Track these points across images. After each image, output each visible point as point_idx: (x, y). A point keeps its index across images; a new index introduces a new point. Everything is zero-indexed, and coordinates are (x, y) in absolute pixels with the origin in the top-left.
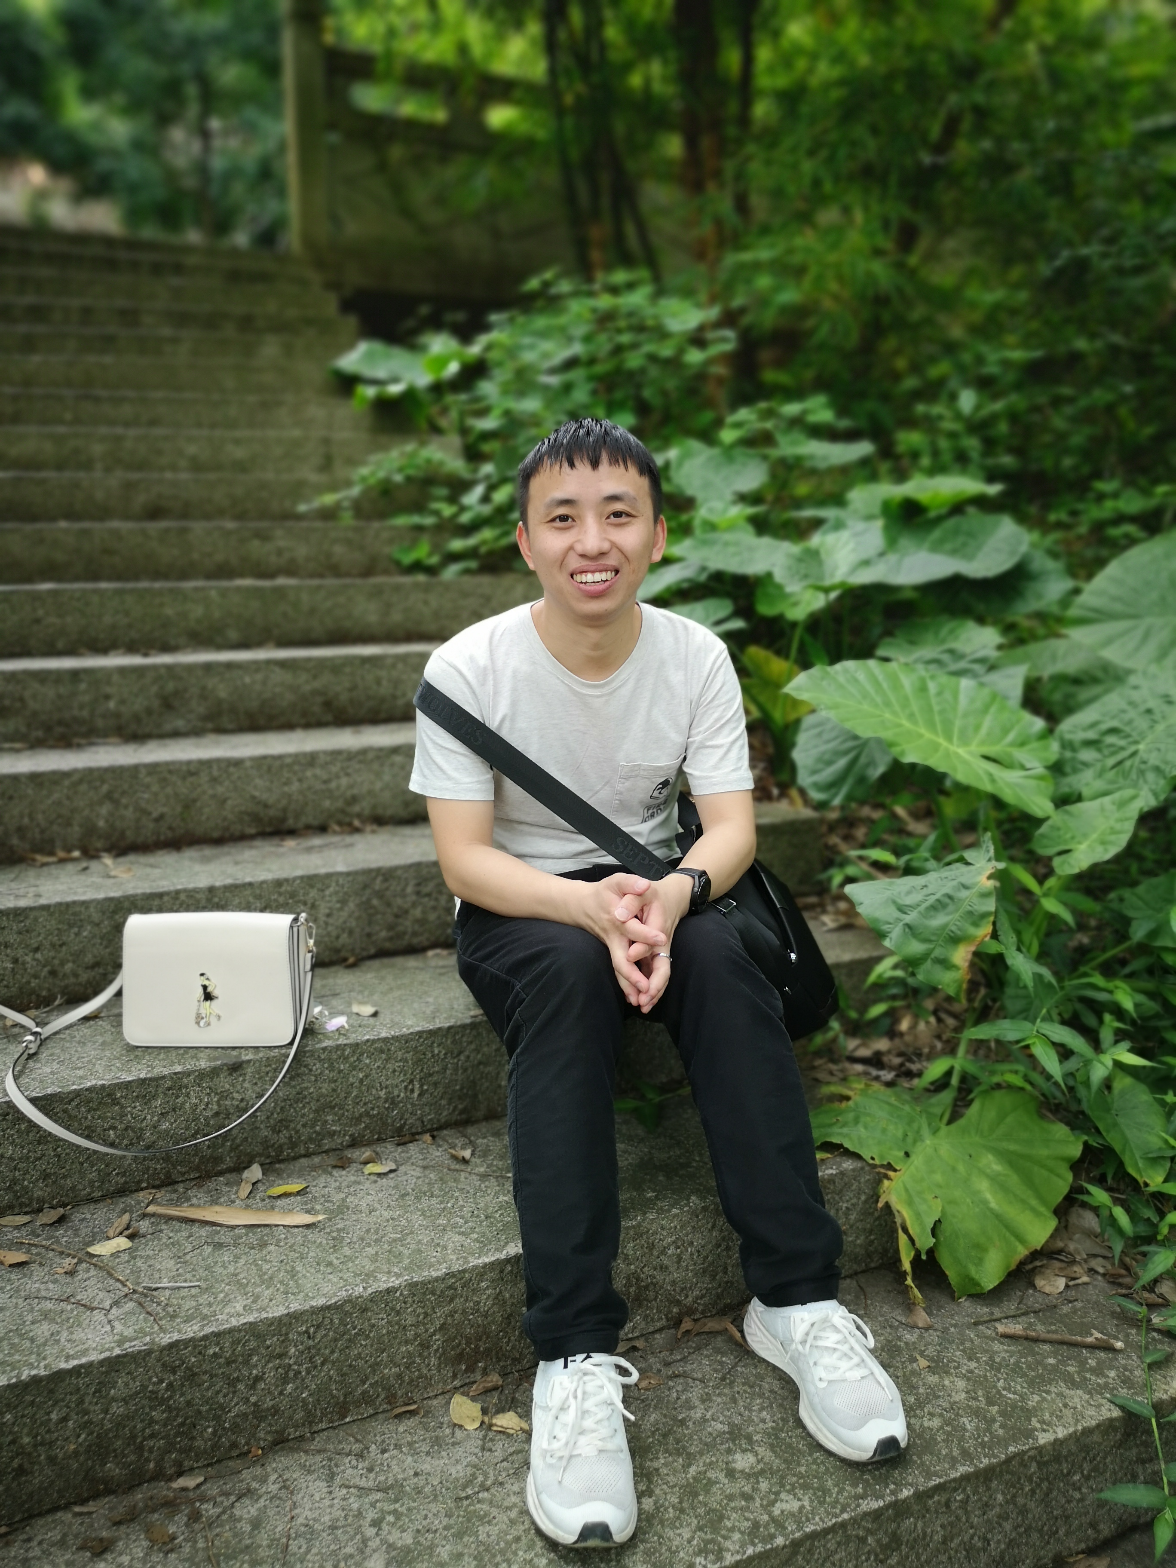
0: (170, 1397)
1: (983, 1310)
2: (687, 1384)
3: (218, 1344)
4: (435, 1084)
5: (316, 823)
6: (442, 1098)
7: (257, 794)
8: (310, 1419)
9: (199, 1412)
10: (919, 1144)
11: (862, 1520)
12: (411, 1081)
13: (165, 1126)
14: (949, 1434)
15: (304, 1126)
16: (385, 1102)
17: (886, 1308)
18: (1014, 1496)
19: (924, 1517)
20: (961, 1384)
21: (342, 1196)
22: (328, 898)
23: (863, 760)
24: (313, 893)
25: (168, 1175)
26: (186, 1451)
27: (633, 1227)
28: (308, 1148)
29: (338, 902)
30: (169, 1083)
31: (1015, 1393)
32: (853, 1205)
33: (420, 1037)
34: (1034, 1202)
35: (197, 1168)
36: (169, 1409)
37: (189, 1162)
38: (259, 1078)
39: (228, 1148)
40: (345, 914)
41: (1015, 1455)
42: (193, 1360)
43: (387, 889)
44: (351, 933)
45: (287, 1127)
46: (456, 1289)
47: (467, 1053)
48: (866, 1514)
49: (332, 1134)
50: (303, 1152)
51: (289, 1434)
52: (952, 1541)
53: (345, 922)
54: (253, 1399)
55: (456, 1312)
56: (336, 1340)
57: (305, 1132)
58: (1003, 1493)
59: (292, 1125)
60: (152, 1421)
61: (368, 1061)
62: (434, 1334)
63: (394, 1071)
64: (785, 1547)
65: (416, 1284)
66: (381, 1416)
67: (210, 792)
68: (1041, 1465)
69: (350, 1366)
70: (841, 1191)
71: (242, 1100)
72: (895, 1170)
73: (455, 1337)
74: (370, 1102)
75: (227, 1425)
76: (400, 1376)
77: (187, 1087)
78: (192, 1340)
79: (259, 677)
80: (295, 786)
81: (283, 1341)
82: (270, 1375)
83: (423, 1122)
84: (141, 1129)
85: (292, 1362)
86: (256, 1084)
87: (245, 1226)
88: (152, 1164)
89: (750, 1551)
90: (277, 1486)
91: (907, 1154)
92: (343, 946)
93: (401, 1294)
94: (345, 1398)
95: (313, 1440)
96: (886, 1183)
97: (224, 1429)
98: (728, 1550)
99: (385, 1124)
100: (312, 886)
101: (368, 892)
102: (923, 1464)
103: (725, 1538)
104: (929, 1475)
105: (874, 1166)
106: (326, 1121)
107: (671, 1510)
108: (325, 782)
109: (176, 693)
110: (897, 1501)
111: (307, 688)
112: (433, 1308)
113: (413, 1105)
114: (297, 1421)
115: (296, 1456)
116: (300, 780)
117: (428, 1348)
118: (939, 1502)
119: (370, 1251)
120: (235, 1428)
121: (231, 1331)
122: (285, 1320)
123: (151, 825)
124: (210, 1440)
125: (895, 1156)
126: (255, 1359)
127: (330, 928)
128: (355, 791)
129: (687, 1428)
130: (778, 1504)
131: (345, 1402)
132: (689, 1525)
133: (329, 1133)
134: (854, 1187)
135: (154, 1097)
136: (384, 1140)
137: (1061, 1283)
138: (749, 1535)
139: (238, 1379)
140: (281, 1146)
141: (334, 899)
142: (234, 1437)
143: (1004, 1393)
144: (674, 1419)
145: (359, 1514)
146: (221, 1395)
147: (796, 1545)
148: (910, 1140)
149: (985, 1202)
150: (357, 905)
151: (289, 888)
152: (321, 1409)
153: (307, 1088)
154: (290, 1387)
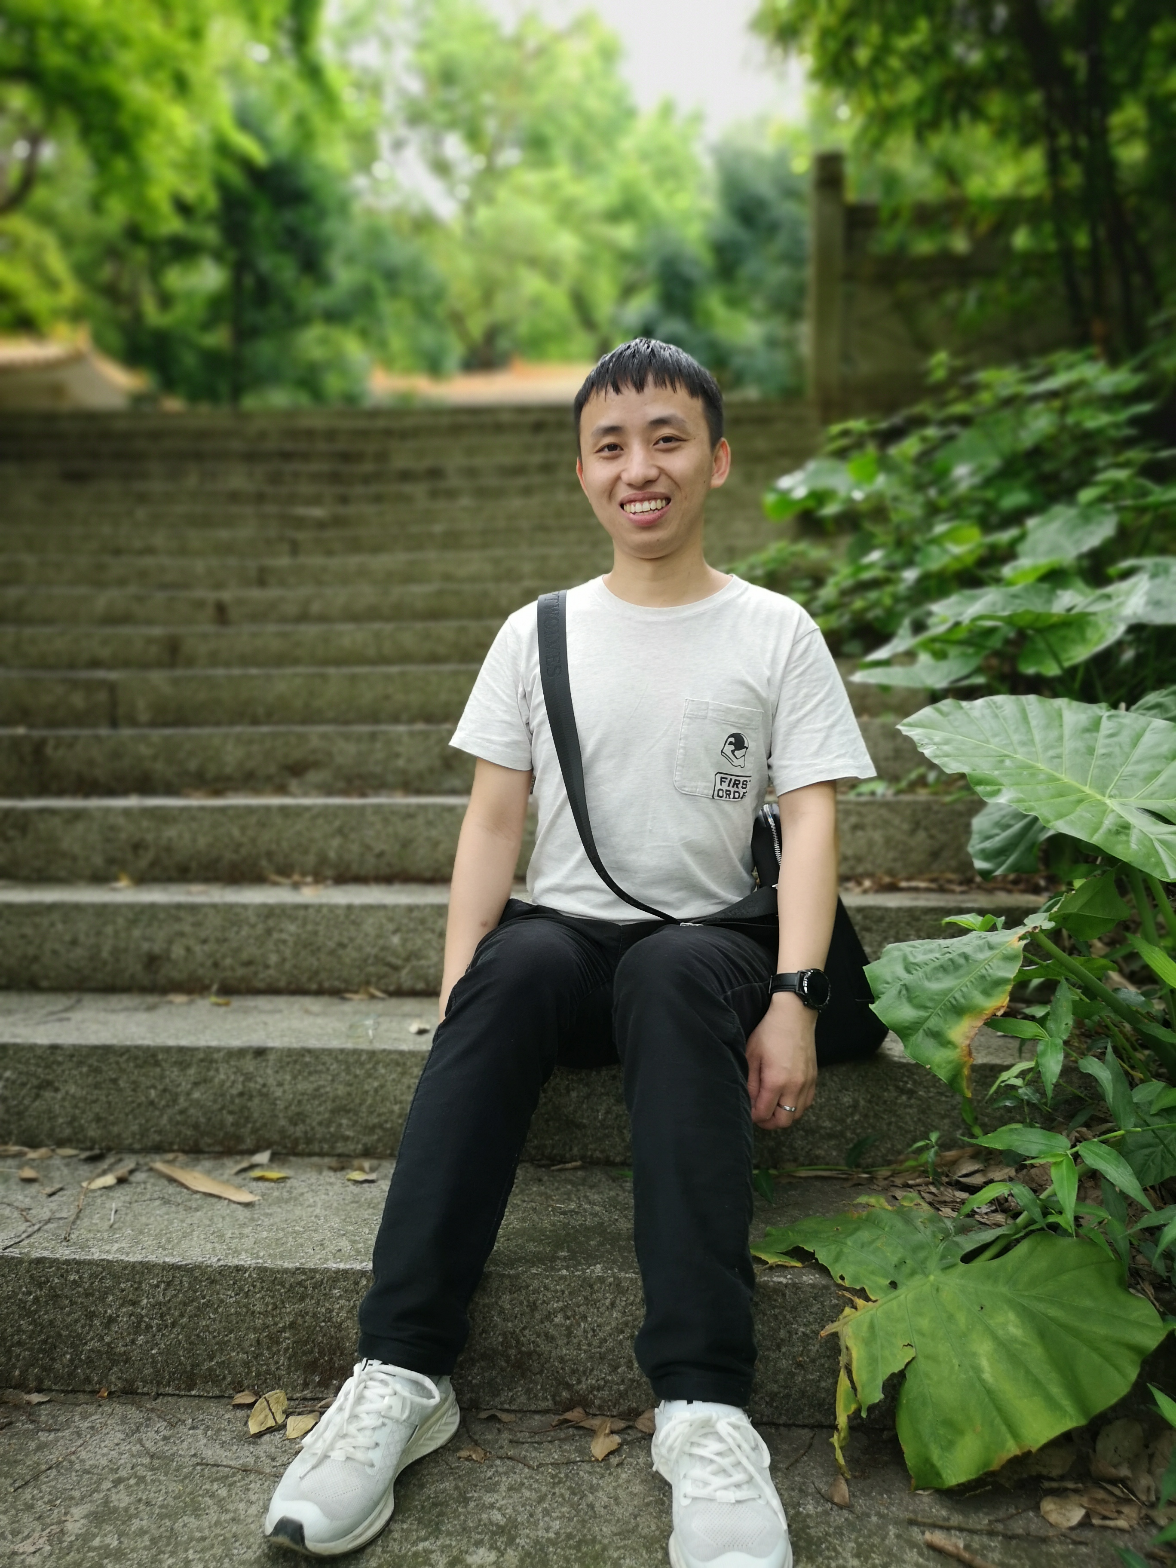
0: (36, 1311)
3: (78, 1272)
8: (157, 1379)
9: (60, 1335)
10: (918, 1277)
13: (196, 1095)
15: (320, 1124)
21: (306, 1190)
25: (196, 1143)
26: (47, 1369)
28: (322, 1147)
30: (201, 1056)
32: (813, 1332)
37: (215, 1135)
38: (281, 1067)
42: (56, 1281)
46: (306, 1288)
50: (316, 1150)
51: (137, 1387)
54: (107, 1339)
55: (307, 1313)
56: (185, 1304)
60: (19, 1330)
61: (383, 1071)
62: (283, 1330)
65: (266, 1269)
66: (220, 1401)
69: (198, 1336)
70: (793, 1310)
71: (264, 1085)
73: (306, 1343)
74: (384, 1114)
75: (83, 1357)
77: (217, 1062)
78: (56, 1261)
81: (136, 1289)
82: (123, 1320)
84: (177, 1094)
85: (144, 1312)
86: (277, 1072)
87: (204, 1193)
88: (184, 1129)
90: (89, 1425)
91: (894, 1285)
93: (250, 1276)
94: (192, 1369)
95: (154, 1399)
96: (848, 1310)
97: (80, 1360)
105: (842, 1288)
106: (340, 1125)
112: (283, 1301)
114: (145, 1376)
115: (126, 1407)
117: (278, 1343)
119: (265, 1235)
120: (90, 1361)
121: (90, 1263)
122: (139, 1267)
123: (373, 860)
124: (67, 1366)
125: (875, 1284)
126: (111, 1298)
129: (465, 1507)
131: (192, 1373)
133: (342, 1136)
134: (814, 1309)
135: (189, 1065)
137: (1076, 1515)
139: (94, 1314)
140: (296, 1140)
142: (88, 1371)
144: (463, 1494)
145: (116, 1469)
146: (79, 1325)
148: (906, 1269)
152: (169, 1373)
154: (141, 1339)
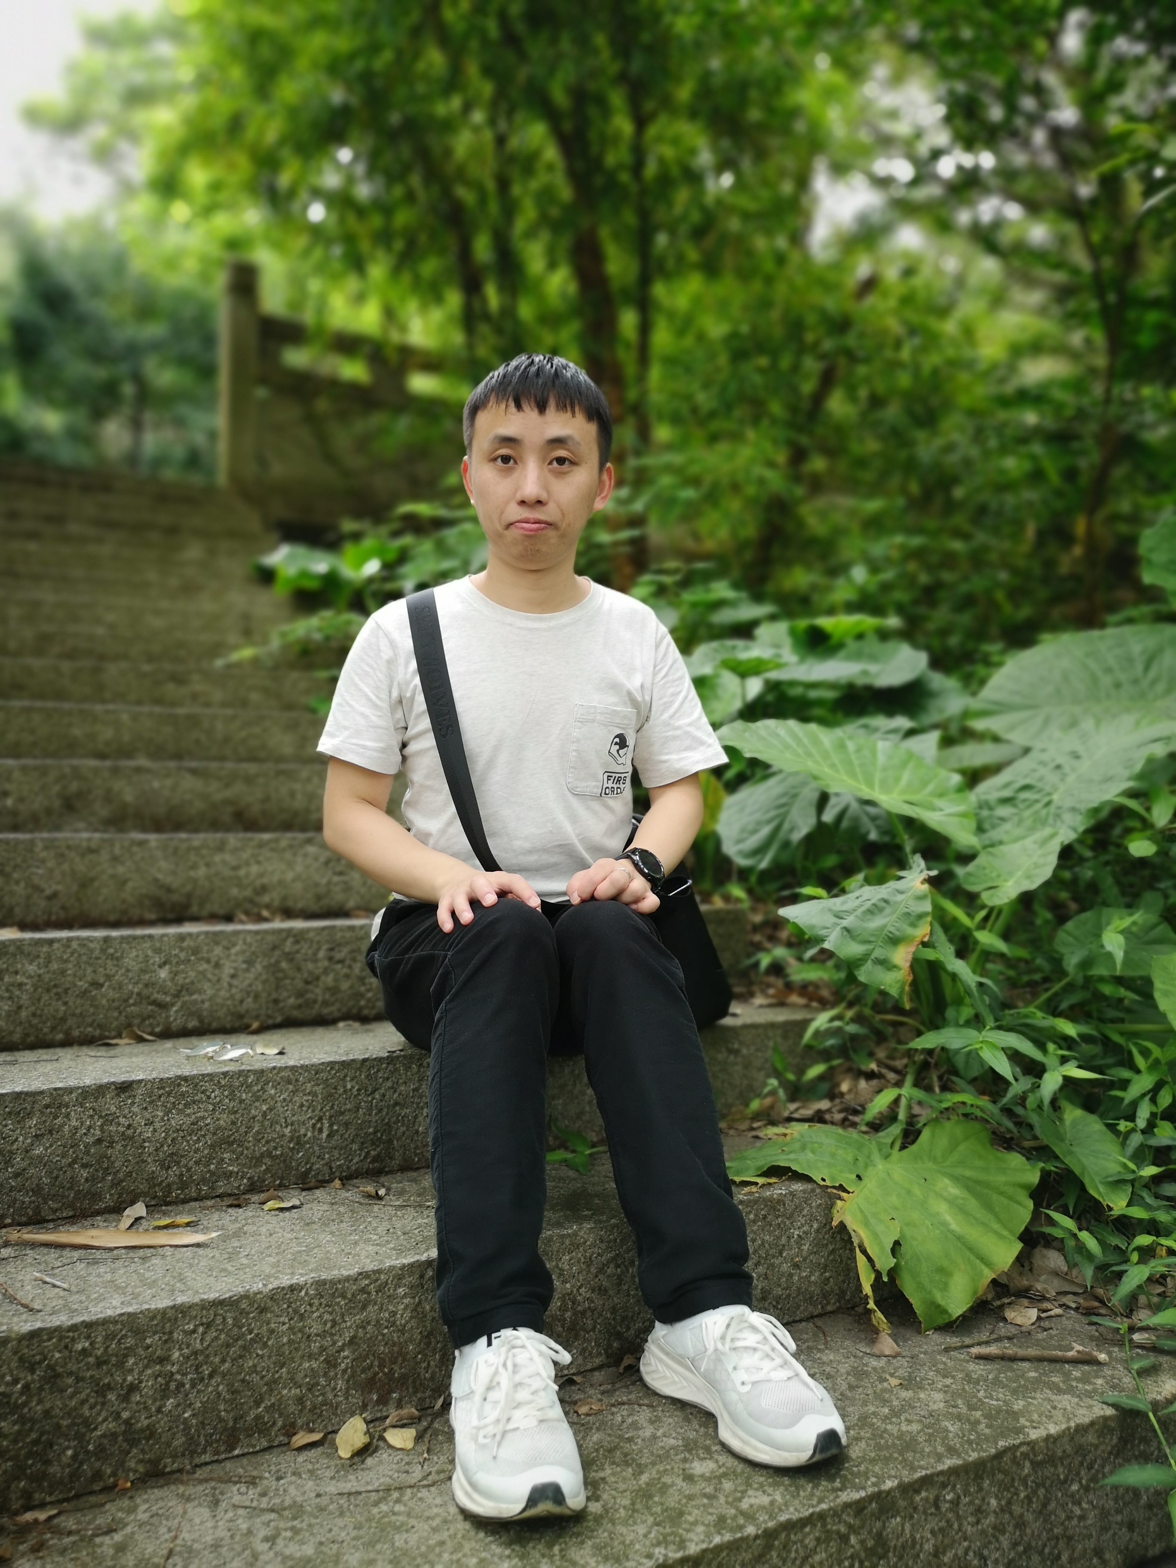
0: (25, 1404)
1: (954, 1341)
2: (633, 1410)
3: (88, 1337)
4: (347, 1125)
5: (222, 912)
6: (353, 1141)
7: (160, 876)
8: (191, 1449)
9: (58, 1426)
10: (870, 1169)
11: (843, 1511)
12: (320, 1119)
13: (38, 1151)
14: (930, 1435)
15: (197, 1163)
16: (290, 1142)
17: (847, 1343)
18: (1009, 1503)
19: (912, 1517)
20: (938, 1396)
21: (238, 1225)
22: (233, 958)
23: (786, 826)
24: (218, 951)
25: (37, 1210)
26: (38, 1478)
27: (569, 1235)
28: (200, 1190)
29: (244, 962)
30: (47, 1100)
31: (997, 1400)
32: (804, 1232)
33: (332, 1068)
34: (996, 1226)
35: (71, 1206)
36: (22, 1420)
37: (63, 1197)
38: (151, 1102)
39: (109, 1183)
40: (251, 976)
41: (1006, 1450)
42: (57, 1355)
43: (298, 952)
44: (256, 997)
45: (178, 1163)
46: (369, 1293)
47: (382, 1091)
48: (847, 1505)
49: (229, 1175)
50: (194, 1195)
51: (165, 1466)
52: (944, 1554)
53: (250, 985)
54: (125, 1415)
55: (368, 1323)
56: (228, 1346)
57: (199, 1171)
58: (997, 1497)
59: (184, 1161)
61: (273, 1092)
62: (342, 1349)
63: (302, 1106)
64: (757, 1537)
65: (324, 1282)
66: (275, 1450)
67: (110, 871)
68: (1036, 1465)
69: (243, 1381)
70: (791, 1216)
71: (129, 1127)
72: (849, 1192)
73: (367, 1357)
74: (273, 1140)
75: (91, 1447)
76: (300, 1400)
77: (67, 1106)
78: (58, 1329)
79: (169, 782)
80: (202, 872)
81: (166, 1341)
82: (148, 1385)
83: (331, 1168)
84: (11, 1152)
85: (175, 1369)
86: (146, 1108)
87: (125, 1248)
88: (20, 1196)
89: (717, 1540)
90: (148, 1514)
91: (859, 1177)
92: (247, 1011)
93: (307, 1294)
94: (235, 1423)
95: (194, 1473)
96: (839, 1202)
97: (87, 1452)
98: (691, 1540)
99: (288, 1167)
100: (217, 943)
101: (277, 953)
102: (905, 1460)
103: (688, 1531)
104: (913, 1469)
105: (827, 1187)
106: (223, 1160)
107: (622, 1510)
108: (235, 868)
109: (79, 795)
110: (880, 1493)
111: (218, 797)
112: (343, 1315)
113: (321, 1147)
114: (175, 1449)
115: (173, 1487)
116: (208, 865)
117: (335, 1366)
118: (927, 1499)
119: (272, 1260)
120: (101, 1449)
121: (105, 1322)
122: (170, 1313)
123: (43, 903)
124: (69, 1465)
125: (847, 1178)
126: (131, 1361)
127: (234, 991)
128: (265, 880)
129: (636, 1444)
130: (745, 1500)
131: (234, 1429)
132: (644, 1522)
133: (224, 1173)
134: (805, 1212)
135: (30, 1115)
136: (287, 1187)
137: (1033, 1314)
138: (715, 1526)
139: (109, 1387)
140: (169, 1185)
141: (240, 958)
142: (97, 1465)
143: (987, 1400)
144: (620, 1437)
145: (249, 1532)
146: (86, 1406)
147: (769, 1535)
148: (861, 1163)
149: (945, 1224)
150: (265, 967)
151: (192, 944)
152: (205, 1436)
153: (203, 1118)
154: (170, 1403)
